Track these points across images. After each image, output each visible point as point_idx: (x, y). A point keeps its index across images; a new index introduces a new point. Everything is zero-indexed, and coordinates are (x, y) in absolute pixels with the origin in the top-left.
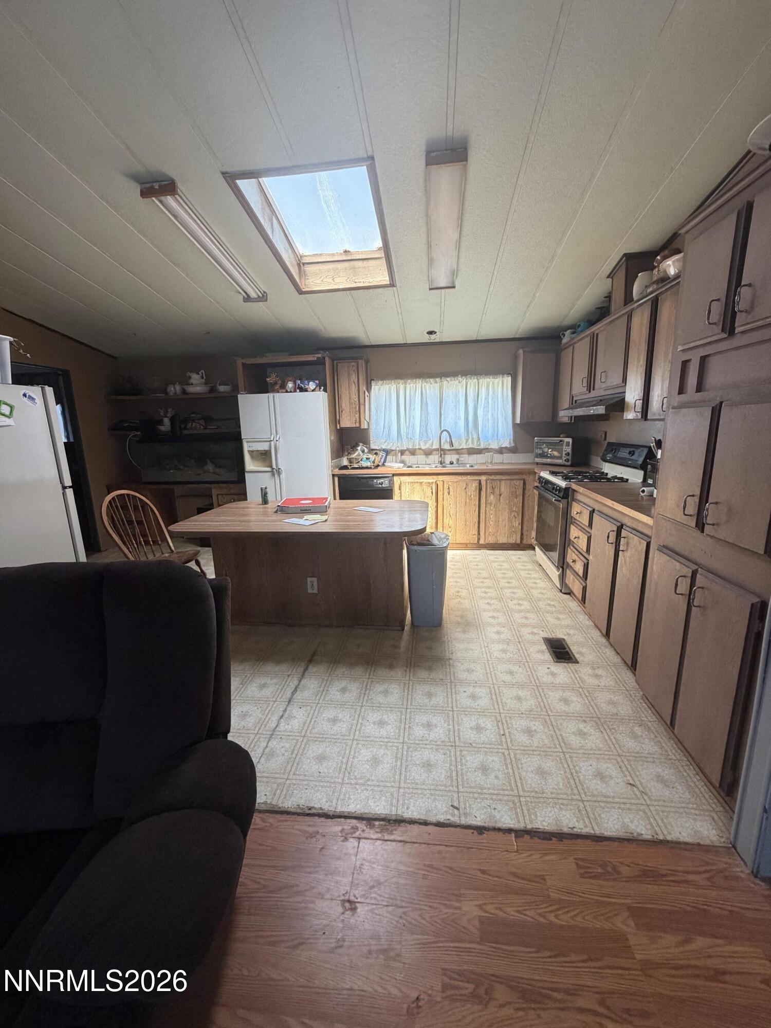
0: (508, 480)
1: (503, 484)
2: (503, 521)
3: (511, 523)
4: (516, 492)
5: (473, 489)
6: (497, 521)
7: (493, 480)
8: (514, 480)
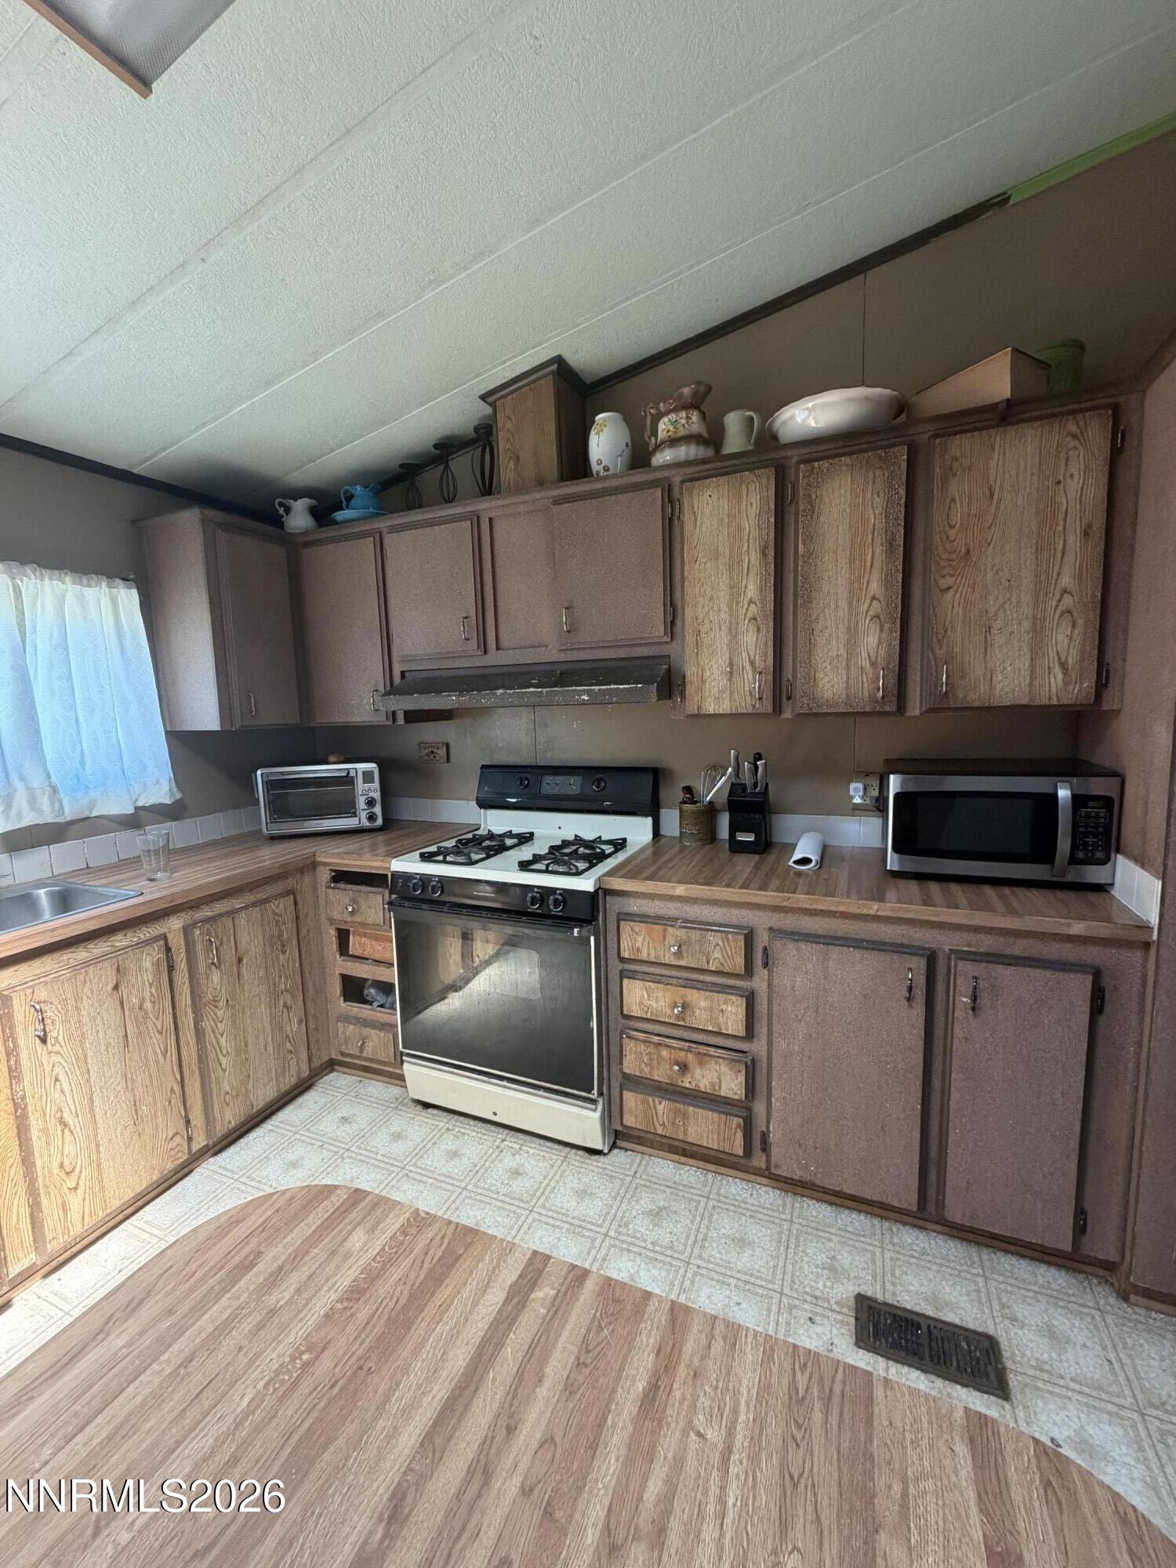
0: (254, 904)
1: (243, 922)
2: (257, 1037)
3: (281, 1029)
4: (280, 936)
5: (149, 977)
6: (241, 1049)
7: (206, 921)
8: (267, 900)
